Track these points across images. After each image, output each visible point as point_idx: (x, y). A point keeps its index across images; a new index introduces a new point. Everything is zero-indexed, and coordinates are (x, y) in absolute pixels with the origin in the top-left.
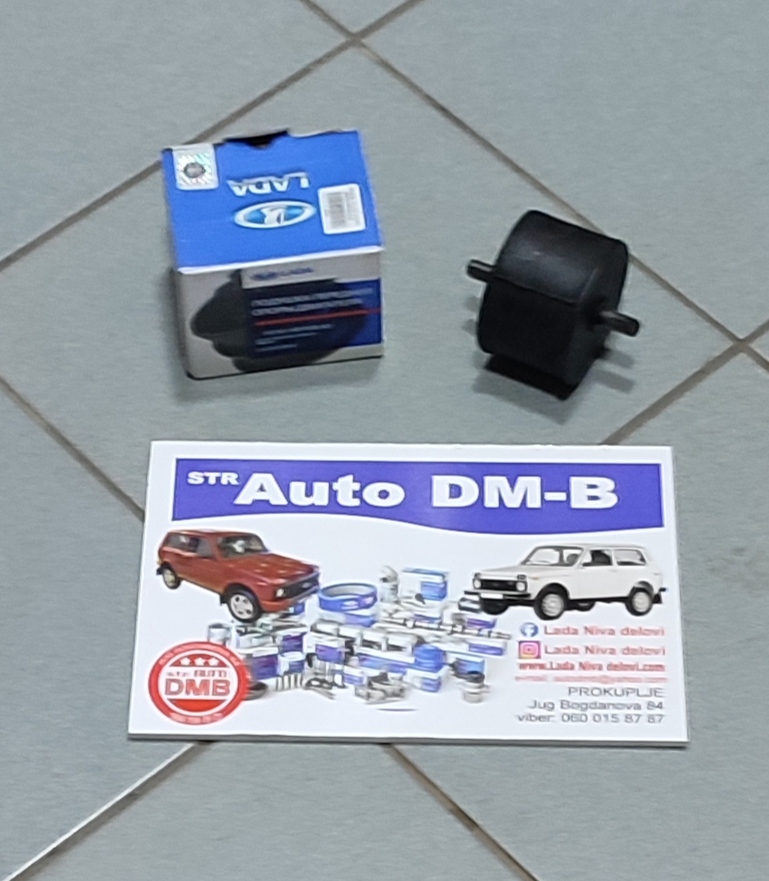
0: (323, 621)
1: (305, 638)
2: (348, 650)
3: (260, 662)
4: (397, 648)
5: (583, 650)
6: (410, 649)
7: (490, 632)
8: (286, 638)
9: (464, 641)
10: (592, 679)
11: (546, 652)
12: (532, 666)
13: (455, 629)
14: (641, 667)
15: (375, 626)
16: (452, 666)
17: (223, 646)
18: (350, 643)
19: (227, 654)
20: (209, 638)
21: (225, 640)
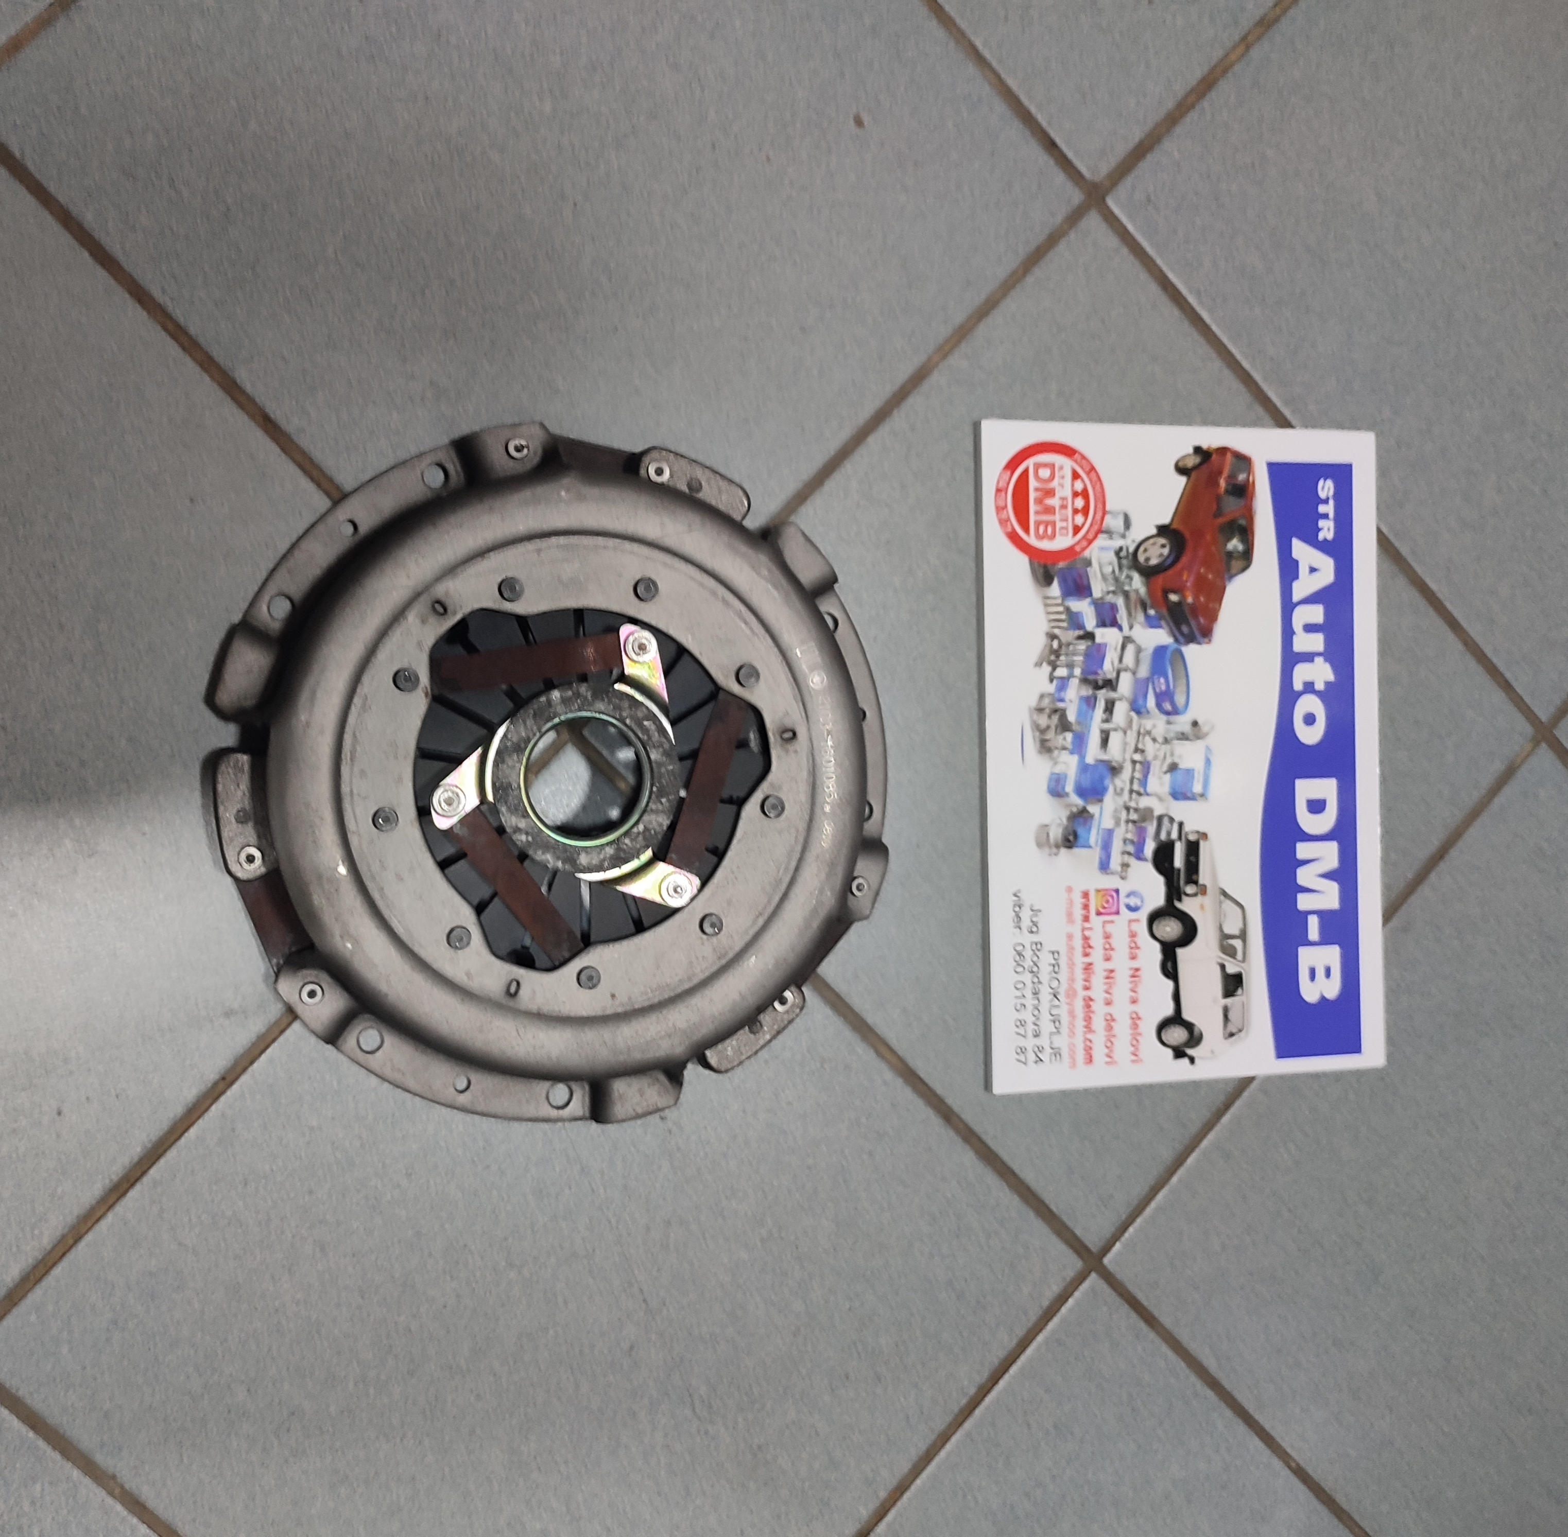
0: (1139, 650)
1: (1114, 630)
2: (1100, 683)
3: (1080, 577)
4: (1105, 742)
5: (1109, 965)
6: (1105, 757)
7: (1129, 853)
8: (1113, 608)
9: (1118, 823)
10: (1072, 980)
11: (1105, 922)
12: (1086, 907)
13: (1132, 811)
14: (1089, 1036)
15: (1133, 714)
16: (1084, 811)
17: (1100, 531)
18: (1110, 684)
19: (1090, 536)
20: (1110, 512)
21: (1109, 533)
